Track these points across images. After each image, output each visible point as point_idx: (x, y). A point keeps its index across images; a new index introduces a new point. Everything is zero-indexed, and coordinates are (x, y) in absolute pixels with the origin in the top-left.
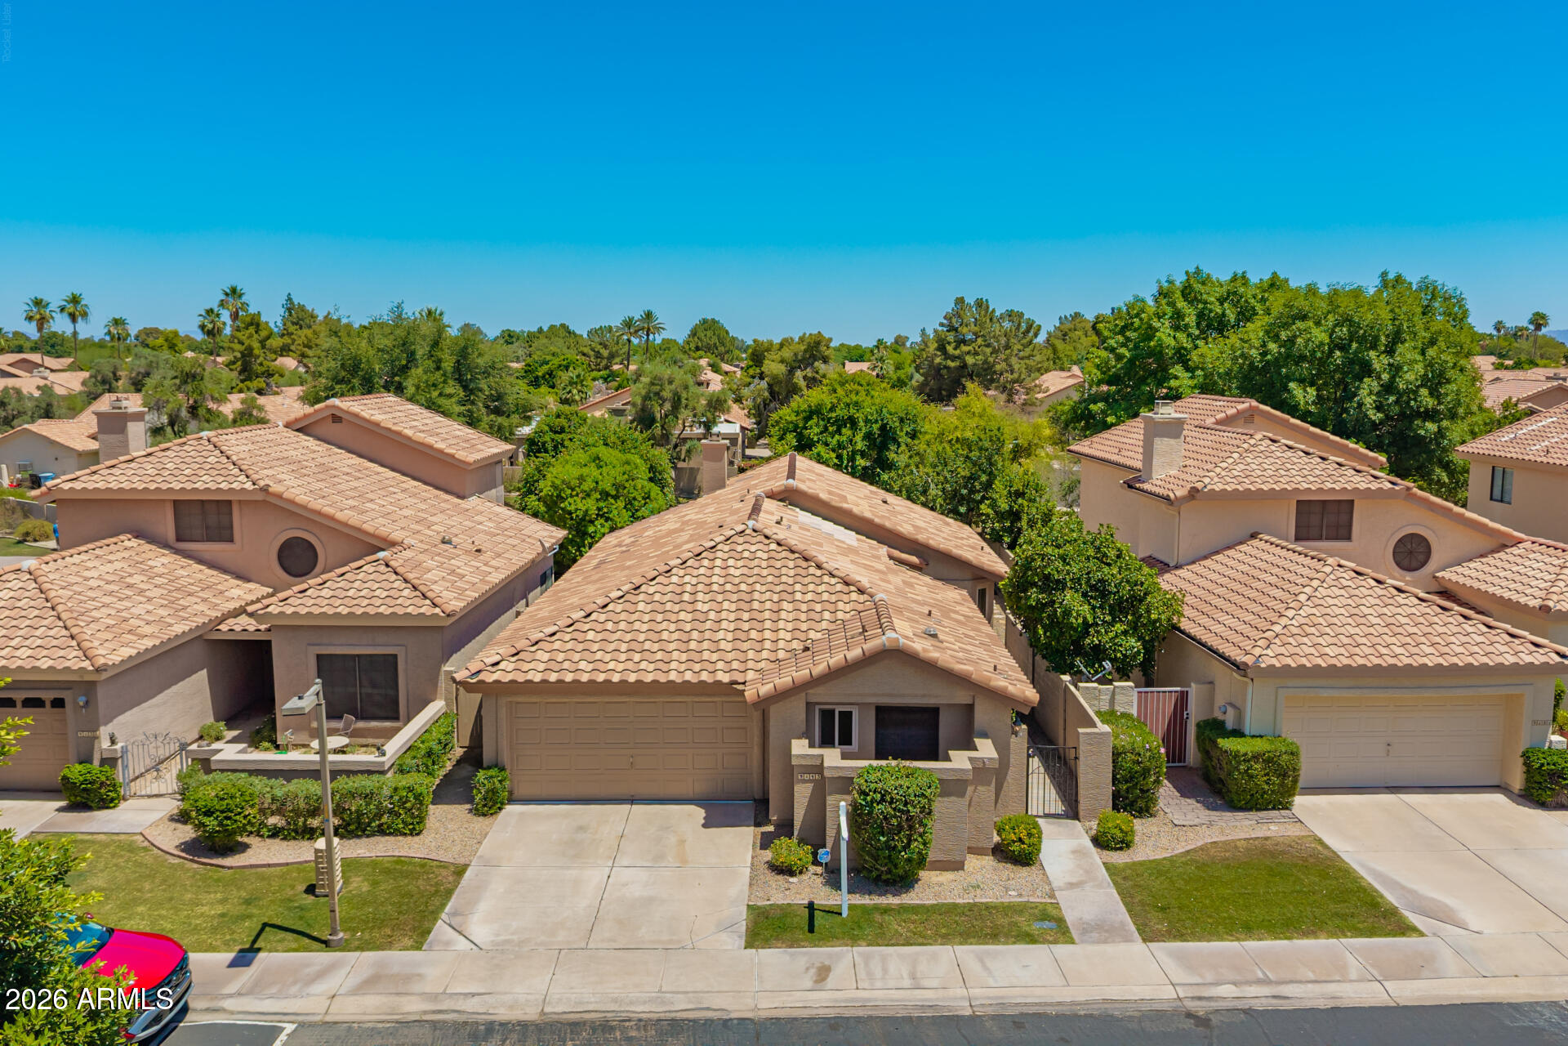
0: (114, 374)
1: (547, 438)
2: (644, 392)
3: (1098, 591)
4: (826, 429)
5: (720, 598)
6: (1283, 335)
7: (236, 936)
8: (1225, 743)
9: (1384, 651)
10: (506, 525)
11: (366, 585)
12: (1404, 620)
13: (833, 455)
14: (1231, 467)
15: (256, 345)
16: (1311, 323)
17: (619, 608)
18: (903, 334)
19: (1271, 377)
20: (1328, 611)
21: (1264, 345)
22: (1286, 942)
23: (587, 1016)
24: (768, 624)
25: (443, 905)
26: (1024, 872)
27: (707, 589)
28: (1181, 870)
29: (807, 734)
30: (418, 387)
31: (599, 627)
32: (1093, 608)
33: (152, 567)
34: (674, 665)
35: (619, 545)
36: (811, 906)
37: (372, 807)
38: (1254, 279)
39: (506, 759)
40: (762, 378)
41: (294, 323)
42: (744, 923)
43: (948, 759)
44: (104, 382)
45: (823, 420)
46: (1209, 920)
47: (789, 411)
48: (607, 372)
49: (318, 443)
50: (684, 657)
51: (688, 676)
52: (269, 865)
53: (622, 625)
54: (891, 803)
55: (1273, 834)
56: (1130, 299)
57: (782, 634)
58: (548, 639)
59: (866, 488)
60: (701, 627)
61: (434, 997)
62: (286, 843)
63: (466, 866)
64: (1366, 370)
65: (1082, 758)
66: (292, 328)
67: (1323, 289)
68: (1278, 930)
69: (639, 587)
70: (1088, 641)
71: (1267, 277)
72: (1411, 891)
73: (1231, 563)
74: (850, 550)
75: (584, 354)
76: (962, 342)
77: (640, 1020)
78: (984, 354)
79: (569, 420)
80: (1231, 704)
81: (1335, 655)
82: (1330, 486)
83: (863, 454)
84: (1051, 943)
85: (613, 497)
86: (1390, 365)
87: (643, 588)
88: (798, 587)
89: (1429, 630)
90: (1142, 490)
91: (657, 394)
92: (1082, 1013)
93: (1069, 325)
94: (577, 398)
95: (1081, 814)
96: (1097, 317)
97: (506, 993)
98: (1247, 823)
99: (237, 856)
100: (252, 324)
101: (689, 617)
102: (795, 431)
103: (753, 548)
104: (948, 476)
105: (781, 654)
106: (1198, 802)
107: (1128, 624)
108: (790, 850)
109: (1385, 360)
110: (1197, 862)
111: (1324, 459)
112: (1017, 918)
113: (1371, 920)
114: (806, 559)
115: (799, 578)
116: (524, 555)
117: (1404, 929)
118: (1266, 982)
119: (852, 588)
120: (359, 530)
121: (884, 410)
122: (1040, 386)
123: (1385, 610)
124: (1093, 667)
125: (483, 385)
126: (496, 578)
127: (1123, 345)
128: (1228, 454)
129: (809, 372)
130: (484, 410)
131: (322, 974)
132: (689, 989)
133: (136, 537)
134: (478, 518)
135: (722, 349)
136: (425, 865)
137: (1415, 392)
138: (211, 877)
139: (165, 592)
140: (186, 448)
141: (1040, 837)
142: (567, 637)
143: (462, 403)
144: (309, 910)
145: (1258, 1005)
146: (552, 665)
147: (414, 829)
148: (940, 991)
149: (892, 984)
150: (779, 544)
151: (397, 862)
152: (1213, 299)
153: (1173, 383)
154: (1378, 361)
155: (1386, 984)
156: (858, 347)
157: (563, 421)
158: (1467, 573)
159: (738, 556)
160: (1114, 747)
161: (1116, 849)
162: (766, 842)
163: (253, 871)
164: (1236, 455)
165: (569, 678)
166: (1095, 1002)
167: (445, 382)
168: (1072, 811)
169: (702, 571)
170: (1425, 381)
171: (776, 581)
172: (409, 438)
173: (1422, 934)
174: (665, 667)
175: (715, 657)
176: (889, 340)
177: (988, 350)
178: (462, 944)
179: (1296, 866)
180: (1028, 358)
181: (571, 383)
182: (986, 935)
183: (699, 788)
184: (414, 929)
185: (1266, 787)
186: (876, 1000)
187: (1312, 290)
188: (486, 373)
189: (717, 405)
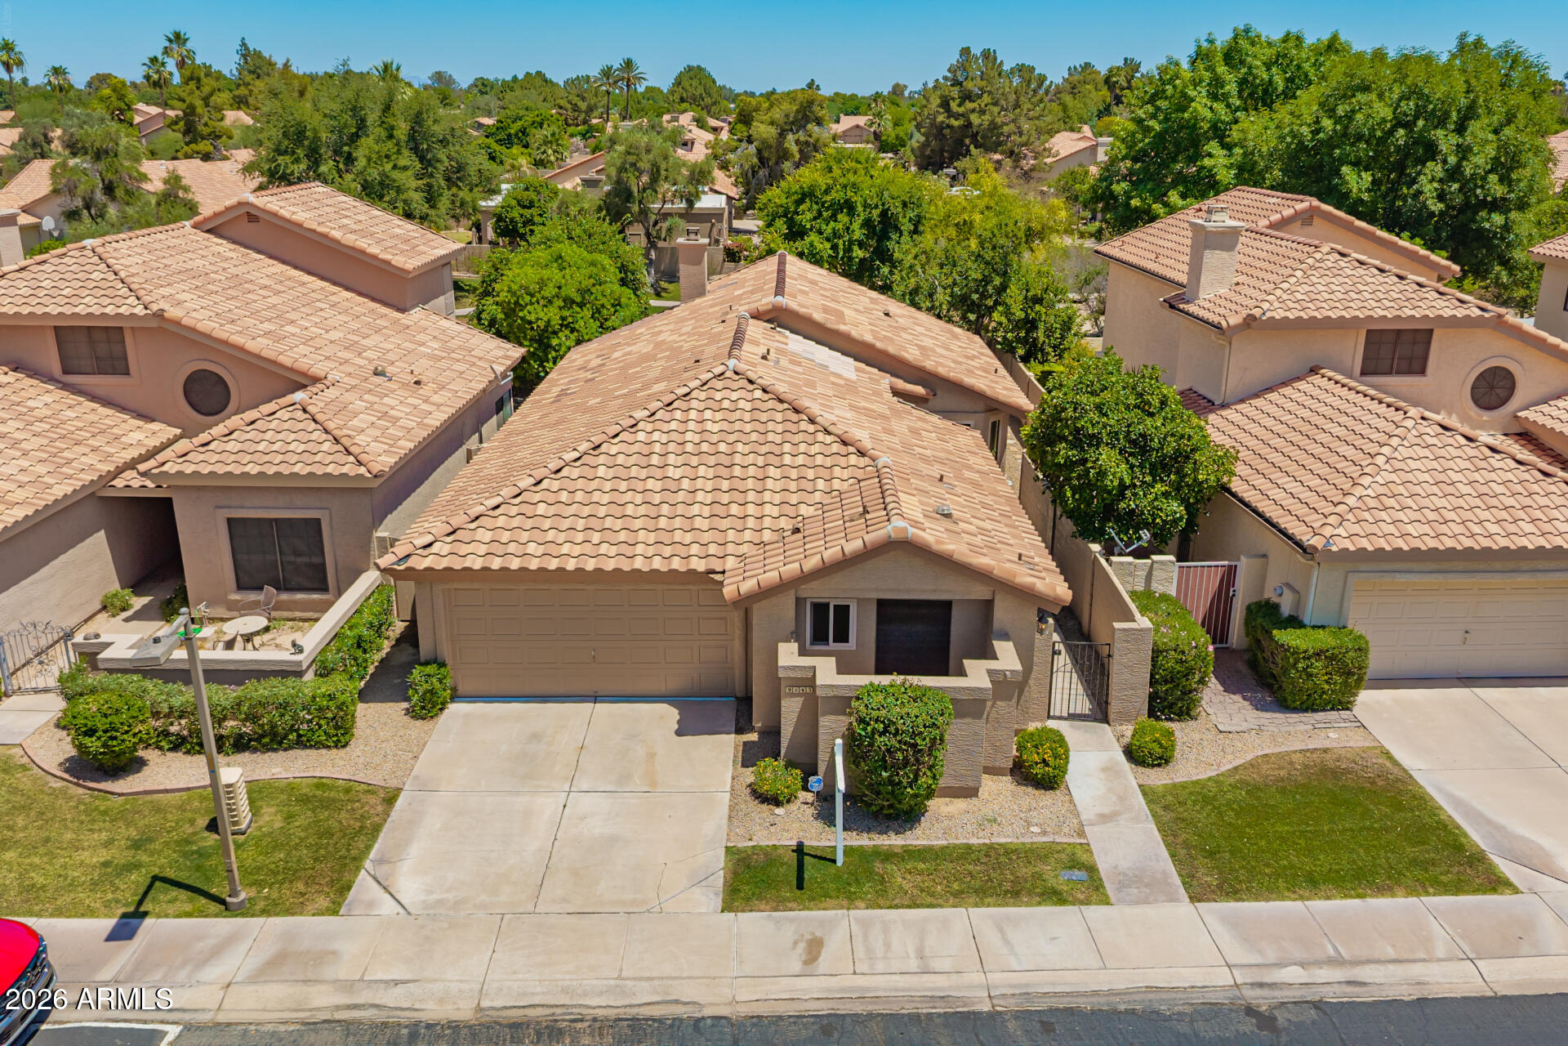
0: (45, 136)
1: (515, 214)
2: (618, 163)
3: (1139, 446)
4: (820, 214)
5: (694, 461)
6: (1341, 110)
7: (119, 895)
8: (1283, 636)
9: (1476, 529)
10: (453, 344)
11: (280, 437)
12: (1500, 489)
13: (828, 245)
14: (1293, 289)
15: (199, 103)
16: (1374, 96)
17: (575, 473)
18: (901, 82)
19: (1322, 158)
20: (1410, 477)
21: (1317, 122)
22: (1357, 901)
23: (532, 1013)
24: (751, 496)
25: (369, 848)
26: (1046, 798)
27: (679, 450)
28: (1229, 796)
29: (797, 635)
30: (369, 160)
31: (551, 498)
32: (1132, 467)
33: (32, 410)
34: (640, 549)
35: (583, 368)
36: (800, 849)
37: (287, 717)
38: (1310, 40)
39: (446, 653)
40: (750, 141)
41: (250, 72)
42: (721, 873)
43: (962, 673)
44: (35, 145)
45: (817, 203)
46: (1267, 871)
47: (778, 191)
48: (586, 127)
49: (233, 246)
50: (652, 537)
51: (657, 563)
52: (167, 791)
53: (579, 496)
54: (895, 735)
55: (1334, 745)
56: (1164, 61)
57: (768, 509)
58: (491, 513)
59: (863, 296)
60: (672, 499)
61: (348, 986)
62: (189, 758)
63: (399, 790)
64: (1431, 151)
65: (1116, 656)
66: (249, 78)
67: (1392, 54)
68: (1349, 885)
69: (599, 446)
70: (1122, 505)
71: (1326, 37)
72: (1499, 828)
73: (1289, 405)
74: (850, 387)
75: (561, 107)
76: (967, 97)
77: (595, 1020)
78: (991, 114)
79: (539, 193)
80: (1288, 585)
81: (1420, 536)
82: (1410, 313)
83: (861, 245)
84: (1082, 903)
85: (578, 305)
86: (1458, 146)
87: (604, 448)
88: (787, 447)
89: (1528, 501)
90: (1187, 313)
91: (633, 165)
92: (1122, 1007)
93: (1077, 77)
94: (552, 158)
95: (1112, 716)
96: (1110, 70)
97: (435, 980)
98: (1302, 727)
99: (130, 778)
100: (191, 78)
101: (658, 485)
102: (785, 215)
103: (734, 396)
104: (957, 278)
105: (767, 536)
106: (1244, 698)
107: (1171, 484)
108: (773, 772)
109: (1454, 139)
110: (1248, 784)
111: (1401, 278)
112: (1041, 867)
113: (1455, 869)
114: (797, 411)
115: (788, 436)
116: (473, 384)
117: (1496, 883)
118: (1337, 962)
119: (851, 449)
120: (274, 363)
121: (886, 194)
122: (1050, 150)
123: (1477, 476)
124: (1126, 533)
125: (442, 155)
126: (437, 419)
127: (1154, 116)
128: (1290, 271)
129: (801, 135)
130: (443, 183)
131: (217, 951)
132: (655, 974)
133: (15, 370)
134: (421, 337)
135: (708, 100)
136: (349, 788)
137: (1484, 179)
138: (97, 808)
139: (46, 442)
140: (66, 260)
141: (1067, 758)
142: (514, 511)
143: (418, 177)
144: (210, 855)
145: (1331, 995)
146: (496, 548)
147: (339, 741)
148: (954, 977)
149: (896, 966)
150: (765, 391)
151: (317, 786)
152: (1259, 63)
153: (1207, 162)
154: (1446, 141)
155: (1479, 963)
156: (853, 97)
157: (533, 196)
158: (1555, 413)
159: (716, 406)
160: (1155, 643)
161: (1153, 766)
162: (749, 756)
163: (148, 798)
164: (1299, 274)
165: (515, 564)
166: (1137, 991)
167: (399, 152)
168: (1101, 713)
169: (674, 425)
170: (1496, 165)
171: (762, 439)
172: (338, 242)
173: (1516, 891)
174: (628, 551)
175: (688, 538)
176: (886, 90)
177: (996, 109)
178: (388, 907)
179: (1362, 790)
180: (1038, 118)
181: (546, 143)
182: (1007, 892)
183: (673, 684)
184: (332, 883)
185: (1326, 687)
186: (877, 989)
187: (1379, 55)
188: (444, 142)
189: (700, 176)
